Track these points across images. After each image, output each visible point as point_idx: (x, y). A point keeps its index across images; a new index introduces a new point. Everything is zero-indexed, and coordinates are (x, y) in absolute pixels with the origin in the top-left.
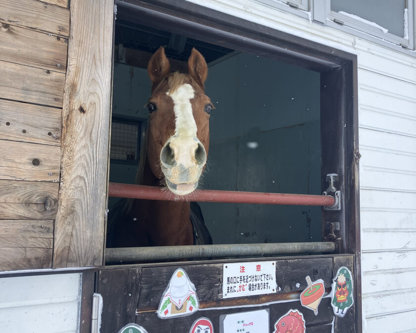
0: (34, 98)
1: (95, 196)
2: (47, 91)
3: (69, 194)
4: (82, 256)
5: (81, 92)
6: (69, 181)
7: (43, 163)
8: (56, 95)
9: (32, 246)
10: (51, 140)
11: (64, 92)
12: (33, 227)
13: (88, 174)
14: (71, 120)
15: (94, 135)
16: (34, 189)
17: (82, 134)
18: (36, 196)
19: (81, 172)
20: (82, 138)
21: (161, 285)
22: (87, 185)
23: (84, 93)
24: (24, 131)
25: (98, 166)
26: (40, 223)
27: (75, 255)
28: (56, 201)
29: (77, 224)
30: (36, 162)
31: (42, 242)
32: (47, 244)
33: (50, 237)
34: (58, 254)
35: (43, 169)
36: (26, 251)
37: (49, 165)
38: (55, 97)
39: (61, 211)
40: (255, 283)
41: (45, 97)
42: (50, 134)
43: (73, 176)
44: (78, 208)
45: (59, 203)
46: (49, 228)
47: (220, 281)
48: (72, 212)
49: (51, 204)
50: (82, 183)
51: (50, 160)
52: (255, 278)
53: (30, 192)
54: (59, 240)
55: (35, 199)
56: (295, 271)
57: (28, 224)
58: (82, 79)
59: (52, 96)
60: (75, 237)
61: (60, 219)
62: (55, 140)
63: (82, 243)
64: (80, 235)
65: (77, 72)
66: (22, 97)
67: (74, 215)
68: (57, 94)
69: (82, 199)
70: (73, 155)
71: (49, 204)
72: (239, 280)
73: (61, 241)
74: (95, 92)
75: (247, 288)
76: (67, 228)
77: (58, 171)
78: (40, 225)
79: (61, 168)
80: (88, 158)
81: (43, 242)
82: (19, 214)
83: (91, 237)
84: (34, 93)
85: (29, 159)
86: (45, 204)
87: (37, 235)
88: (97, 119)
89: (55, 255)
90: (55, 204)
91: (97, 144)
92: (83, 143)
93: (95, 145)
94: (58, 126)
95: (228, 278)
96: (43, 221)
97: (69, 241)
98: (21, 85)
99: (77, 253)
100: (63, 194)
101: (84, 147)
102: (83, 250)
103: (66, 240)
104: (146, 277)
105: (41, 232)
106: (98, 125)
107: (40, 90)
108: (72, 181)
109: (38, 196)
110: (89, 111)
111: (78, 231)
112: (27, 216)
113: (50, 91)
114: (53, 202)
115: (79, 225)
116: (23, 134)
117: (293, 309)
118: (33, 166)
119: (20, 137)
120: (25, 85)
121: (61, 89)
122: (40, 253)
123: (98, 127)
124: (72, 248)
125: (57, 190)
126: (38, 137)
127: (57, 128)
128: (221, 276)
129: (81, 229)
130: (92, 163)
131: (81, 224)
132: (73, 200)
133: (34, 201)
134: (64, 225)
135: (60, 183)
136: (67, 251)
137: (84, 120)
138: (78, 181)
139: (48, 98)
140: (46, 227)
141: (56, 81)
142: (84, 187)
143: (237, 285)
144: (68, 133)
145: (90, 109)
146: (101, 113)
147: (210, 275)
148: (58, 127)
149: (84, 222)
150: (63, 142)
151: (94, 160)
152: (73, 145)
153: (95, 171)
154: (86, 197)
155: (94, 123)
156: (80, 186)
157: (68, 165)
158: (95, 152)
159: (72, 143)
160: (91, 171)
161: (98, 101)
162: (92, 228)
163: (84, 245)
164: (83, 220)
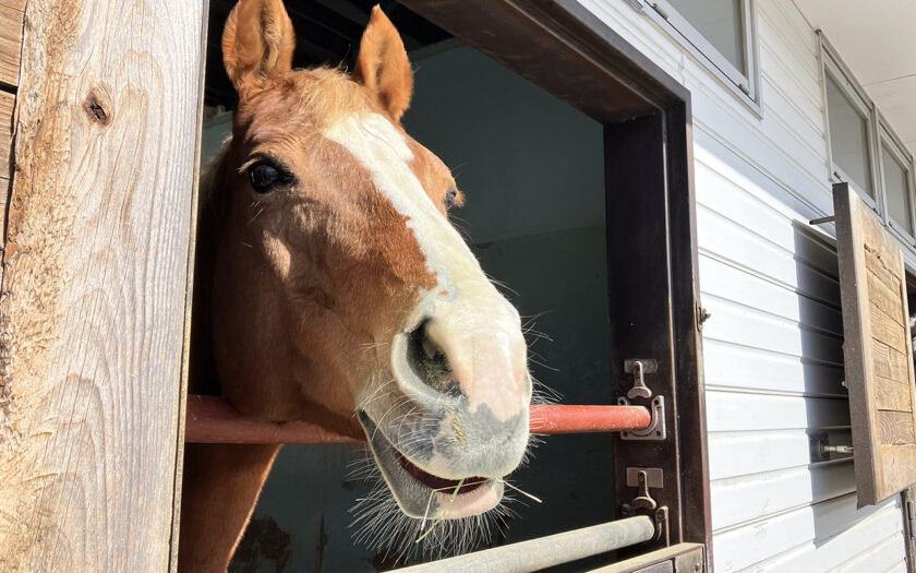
3: (28, 457)
5: (96, 40)
6: (35, 400)
11: (27, 25)
13: (111, 370)
14: (50, 144)
15: (135, 212)
17: (92, 209)
19: (84, 362)
20: (94, 222)
22: (107, 413)
23: (105, 43)
25: (148, 334)
43: (53, 379)
48: (38, 534)
50: (86, 408)
67: (48, 548)
69: (84, 471)
70: (57, 290)
74: (146, 52)
80: (112, 305)
88: (150, 151)
91: (147, 252)
92: (99, 240)
93: (140, 255)
101: (100, 257)
106: (152, 178)
108: (44, 400)
121: (12, 12)
123: (155, 184)
130: (129, 324)
132: (47, 482)
137: (105, 154)
138: (69, 400)
142: (93, 422)
144: (36, 198)
145: (128, 112)
146: (166, 134)
150: (11, 231)
151: (134, 311)
152: (57, 246)
153: (137, 355)
154: (100, 466)
155: (140, 167)
156: (78, 418)
157: (30, 331)
158: (138, 281)
159: (49, 242)
160: (124, 356)
161: (155, 86)
164: (84, 563)
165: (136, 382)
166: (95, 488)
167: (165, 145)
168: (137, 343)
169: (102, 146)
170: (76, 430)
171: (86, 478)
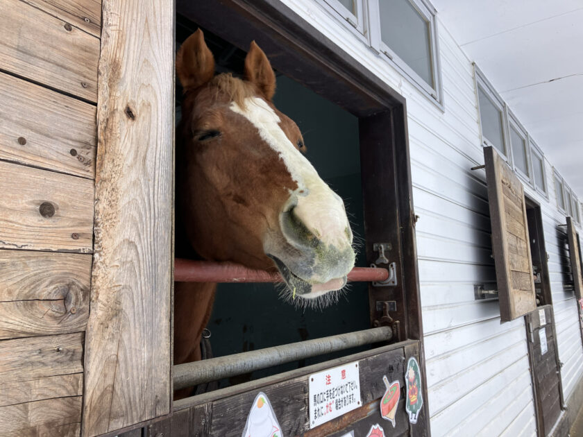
0: (41, 72)
1: (154, 279)
2: (67, 65)
3: (110, 276)
4: (135, 401)
5: (128, 79)
6: (111, 250)
7: (61, 212)
8: (85, 77)
9: (40, 398)
10: (75, 165)
11: (99, 73)
12: (40, 353)
13: (142, 237)
14: (112, 130)
15: (149, 164)
16: (44, 267)
17: (130, 160)
18: (47, 283)
19: (130, 233)
20: (130, 167)
21: (238, 425)
22: (141, 258)
23: (132, 81)
24: (22, 141)
25: (157, 221)
26: (55, 343)
27: (122, 401)
28: (87, 292)
29: (125, 337)
30: (47, 210)
31: (60, 386)
32: (70, 388)
33: (77, 370)
34: (93, 405)
35: (62, 224)
36: (26, 411)
37: (72, 217)
38: (83, 79)
39: (98, 312)
40: (341, 397)
41: (63, 76)
42: (73, 152)
43: (118, 240)
44: (126, 304)
45: (93, 295)
46: (74, 352)
47: (306, 402)
48: (115, 313)
49: (77, 299)
50: (132, 255)
51: (73, 206)
52: (341, 389)
53: (35, 275)
54: (95, 375)
55: (45, 290)
56: (374, 371)
57: (30, 348)
58: (128, 56)
59: (77, 76)
60: (122, 365)
61: (95, 329)
62: (83, 167)
63: (135, 373)
64: (131, 359)
65: (120, 41)
66: (16, 65)
67: (120, 320)
68: (85, 74)
69: (133, 284)
70: (118, 199)
71: (73, 299)
72: (325, 396)
73: (98, 376)
74: (149, 85)
75: (333, 406)
76: (109, 347)
77: (88, 229)
78: (54, 346)
79: (95, 224)
80: (141, 206)
81: (63, 383)
82: (11, 327)
83: (150, 360)
84: (42, 63)
85: (33, 202)
86: (65, 299)
87: (49, 370)
88: (153, 133)
89: (88, 409)
90: (84, 300)
91: (154, 181)
92: (133, 176)
93: (151, 183)
94: (89, 138)
95: (315, 396)
96: (62, 338)
97: (112, 373)
98: (15, 41)
99: (126, 396)
100: (100, 278)
101: (134, 184)
102: (137, 389)
103: (107, 372)
104: (217, 417)
105: (57, 361)
106: (155, 146)
107: (52, 58)
108: (115, 250)
109: (51, 283)
110: (141, 118)
111: (128, 351)
112: (28, 330)
113: (72, 67)
114: (81, 295)
115: (130, 339)
116: (19, 146)
117: (375, 424)
118: (41, 218)
119: (12, 152)
120: (22, 43)
121: (92, 67)
122: (57, 410)
123: (156, 148)
124: (117, 388)
125: (89, 270)
126: (50, 156)
127: (87, 143)
128: (306, 394)
129: (133, 347)
130: (148, 216)
131: (133, 334)
132: (118, 289)
133: (44, 295)
134: (104, 342)
135: (93, 254)
136: (109, 396)
137: (134, 134)
138: (125, 251)
139: (70, 78)
140: (68, 351)
141: (82, 49)
142: (135, 262)
143: (324, 404)
144: (107, 155)
145: (143, 115)
146: (160, 124)
147: (295, 397)
148: (88, 140)
149: (138, 331)
150: (98, 171)
151: (150, 209)
152: (116, 178)
153: (152, 230)
154: (139, 283)
155: (149, 140)
156: (129, 259)
157: (108, 218)
158: (151, 196)
159: (114, 175)
160: (147, 231)
161: (154, 101)
162: (152, 341)
163: (138, 378)
164: (135, 328)
165: (152, 244)
166: (138, 293)
167: (160, 130)
168: (152, 225)
169: (133, 130)
170: (128, 265)
171: (133, 288)
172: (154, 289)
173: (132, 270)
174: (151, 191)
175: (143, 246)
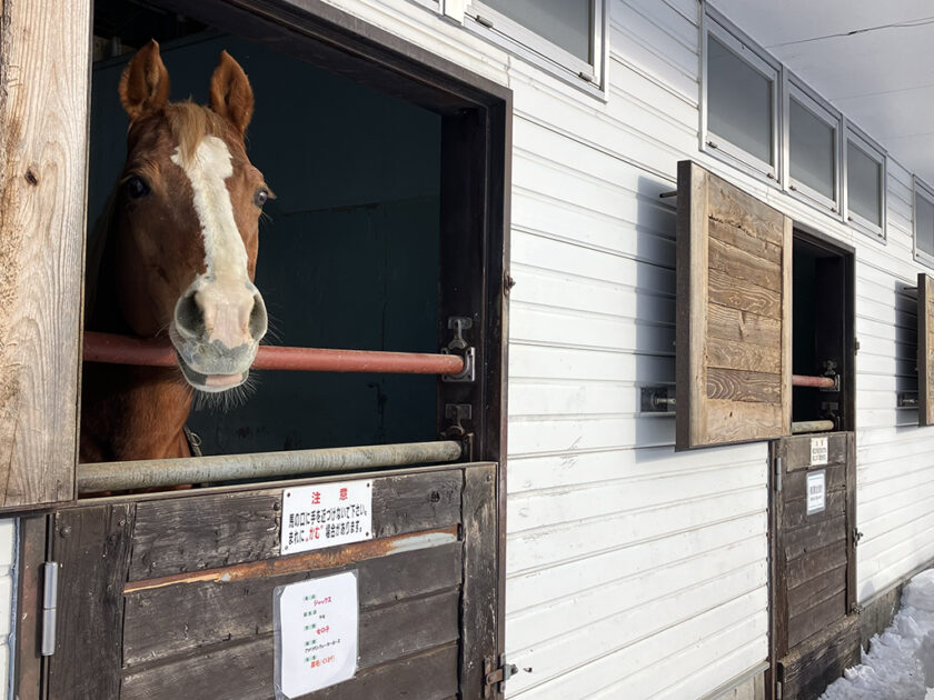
1: (58, 361)
3: (7, 355)
4: (33, 482)
5: (30, 140)
13: (43, 314)
14: (10, 199)
15: (54, 233)
17: (32, 229)
19: (30, 309)
20: (32, 238)
22: (42, 336)
23: (34, 141)
25: (61, 296)
27: (20, 480)
29: (24, 418)
40: (337, 522)
43: (17, 317)
44: (24, 384)
47: (277, 522)
48: (13, 392)
50: (33, 333)
52: (338, 512)
58: (30, 112)
60: (20, 446)
63: (34, 455)
64: (30, 441)
65: (20, 97)
67: (18, 399)
69: (33, 365)
70: (16, 274)
72: (309, 518)
74: (55, 142)
75: (322, 532)
76: (5, 426)
80: (43, 281)
83: (52, 443)
88: (60, 196)
91: (60, 251)
92: (35, 248)
93: (55, 255)
95: (292, 516)
97: (9, 453)
99: (24, 476)
101: (36, 257)
102: (36, 471)
103: (3, 450)
104: (143, 521)
106: (62, 212)
108: (12, 328)
110: (45, 182)
111: (26, 432)
115: (28, 420)
123: (63, 215)
124: (14, 466)
128: (278, 512)
129: (32, 428)
130: (51, 290)
131: (32, 417)
132: (16, 368)
136: (5, 473)
137: (36, 202)
138: (24, 329)
142: (36, 341)
143: (307, 528)
144: (4, 227)
145: (47, 178)
146: (68, 185)
147: (260, 513)
149: (38, 413)
151: (54, 284)
152: (15, 252)
153: (56, 307)
154: (40, 363)
155: (54, 206)
156: (29, 338)
157: (4, 294)
159: (12, 249)
160: (49, 308)
161: (61, 160)
162: (53, 425)
163: (37, 459)
164: (35, 409)
165: (56, 320)
166: (38, 374)
167: (68, 192)
168: (56, 301)
169: (35, 196)
170: (28, 344)
171: (33, 368)
172: (58, 370)
173: (31, 349)
174: (56, 263)
175: (45, 323)
